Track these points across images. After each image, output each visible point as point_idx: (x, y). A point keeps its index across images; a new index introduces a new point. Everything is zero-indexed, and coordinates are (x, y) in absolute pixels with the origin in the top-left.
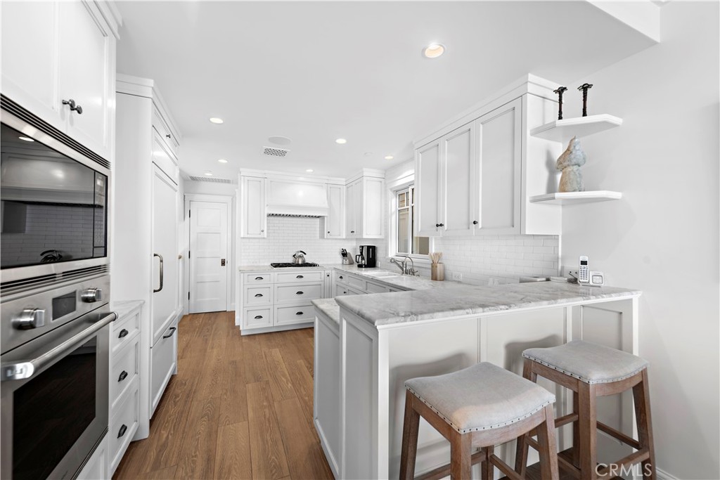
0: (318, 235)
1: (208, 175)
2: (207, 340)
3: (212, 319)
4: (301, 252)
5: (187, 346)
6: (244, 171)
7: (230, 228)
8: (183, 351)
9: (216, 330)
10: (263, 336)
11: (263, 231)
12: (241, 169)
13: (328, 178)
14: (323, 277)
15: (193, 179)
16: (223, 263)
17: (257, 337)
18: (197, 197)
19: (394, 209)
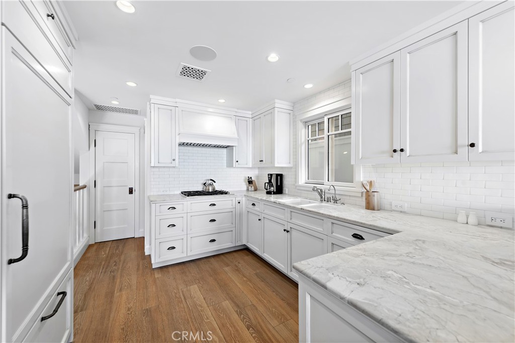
0: (226, 164)
1: (115, 103)
2: (114, 277)
3: (120, 247)
4: (211, 180)
5: (90, 289)
6: (154, 98)
7: (137, 157)
8: (85, 296)
9: (124, 262)
10: (177, 268)
11: (174, 160)
12: (151, 96)
13: (236, 110)
14: (234, 204)
15: (99, 108)
16: (131, 191)
17: (170, 269)
18: (103, 127)
19: (303, 140)
